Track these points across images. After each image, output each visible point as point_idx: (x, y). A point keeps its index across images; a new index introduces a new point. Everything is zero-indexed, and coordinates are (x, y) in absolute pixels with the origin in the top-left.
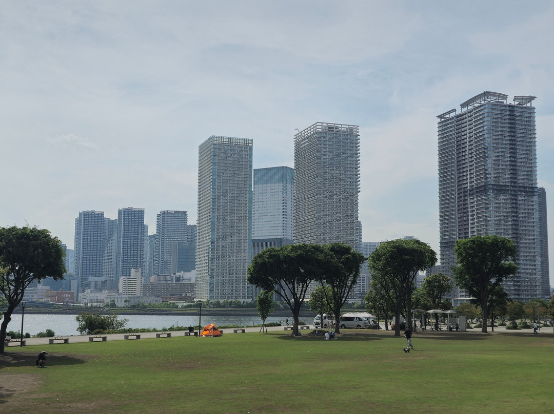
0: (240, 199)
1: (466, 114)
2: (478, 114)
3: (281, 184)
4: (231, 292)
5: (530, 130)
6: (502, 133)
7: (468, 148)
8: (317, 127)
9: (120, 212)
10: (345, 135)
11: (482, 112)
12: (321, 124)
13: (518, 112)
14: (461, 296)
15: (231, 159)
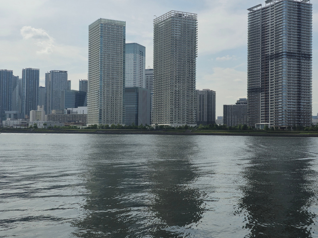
0: (118, 60)
1: (269, 7)
2: (278, 7)
3: (133, 54)
4: (112, 119)
5: (309, 18)
6: (293, 20)
7: (270, 29)
8: (172, 14)
9: (24, 71)
10: (188, 20)
11: (282, 6)
12: (174, 12)
13: (302, 6)
14: (262, 122)
15: (112, 34)
